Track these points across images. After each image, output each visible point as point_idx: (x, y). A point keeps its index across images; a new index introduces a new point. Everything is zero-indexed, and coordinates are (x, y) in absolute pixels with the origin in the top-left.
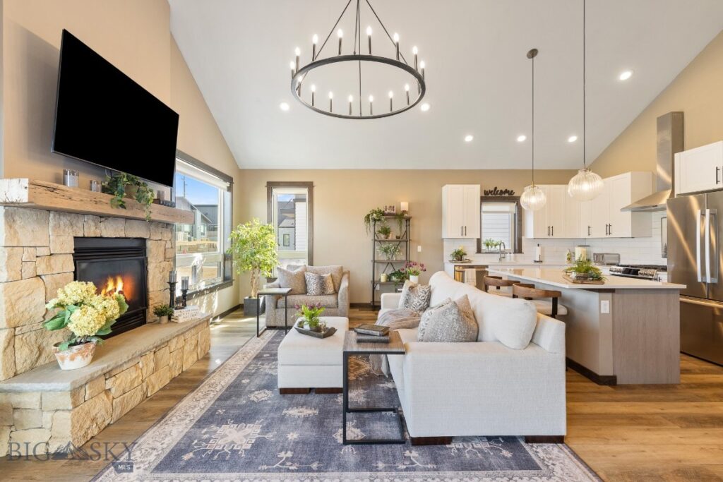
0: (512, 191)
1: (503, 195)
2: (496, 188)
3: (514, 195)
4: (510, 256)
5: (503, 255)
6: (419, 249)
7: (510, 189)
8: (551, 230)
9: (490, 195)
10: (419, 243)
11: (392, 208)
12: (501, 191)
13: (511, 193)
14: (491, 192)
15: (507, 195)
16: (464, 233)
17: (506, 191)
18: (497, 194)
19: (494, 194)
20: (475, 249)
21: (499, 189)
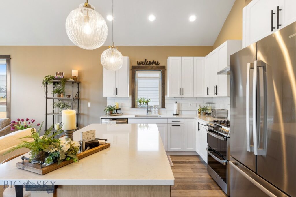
0: (158, 62)
1: (151, 65)
2: (146, 60)
3: (160, 65)
4: (155, 111)
5: (149, 110)
6: (89, 104)
7: (156, 61)
8: (182, 91)
9: (142, 65)
10: (89, 100)
11: (61, 74)
12: (150, 62)
13: (157, 63)
14: (142, 63)
15: (154, 65)
16: (115, 93)
17: (154, 62)
18: (147, 64)
19: (144, 64)
20: (130, 105)
21: (148, 60)
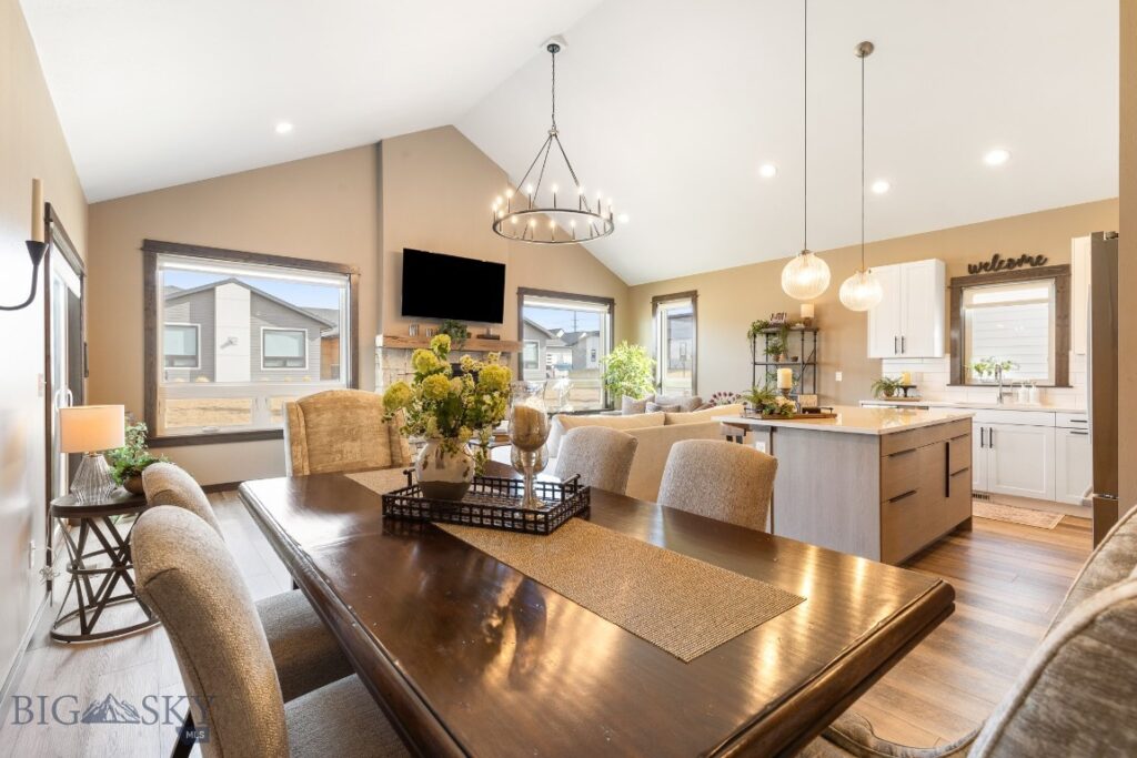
2: (996, 257)
3: (1048, 265)
4: (1027, 394)
6: (839, 376)
7: (1034, 254)
9: (983, 272)
10: (838, 367)
11: (780, 315)
12: (1010, 260)
13: (1038, 261)
14: (984, 266)
15: (1027, 266)
16: (900, 348)
17: (1025, 259)
18: (999, 268)
19: (992, 268)
20: (946, 377)
21: (1005, 257)
